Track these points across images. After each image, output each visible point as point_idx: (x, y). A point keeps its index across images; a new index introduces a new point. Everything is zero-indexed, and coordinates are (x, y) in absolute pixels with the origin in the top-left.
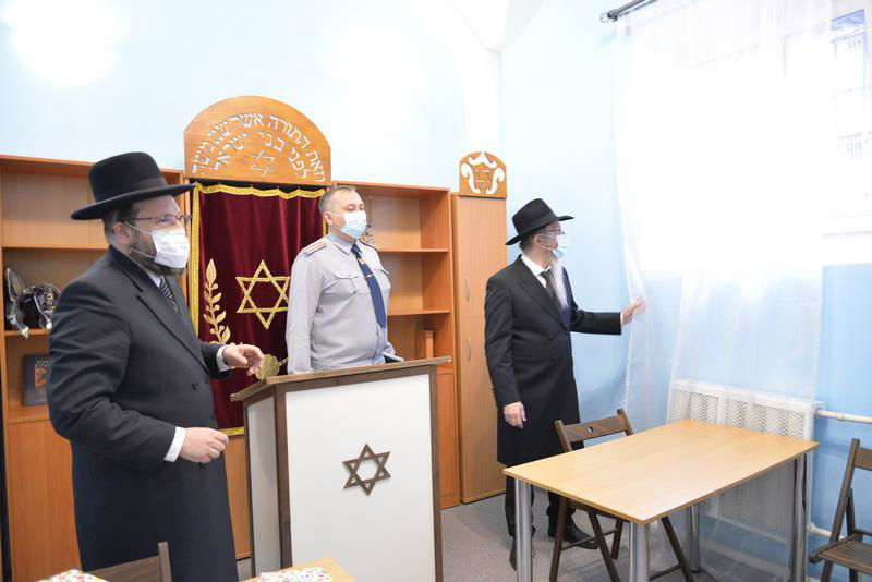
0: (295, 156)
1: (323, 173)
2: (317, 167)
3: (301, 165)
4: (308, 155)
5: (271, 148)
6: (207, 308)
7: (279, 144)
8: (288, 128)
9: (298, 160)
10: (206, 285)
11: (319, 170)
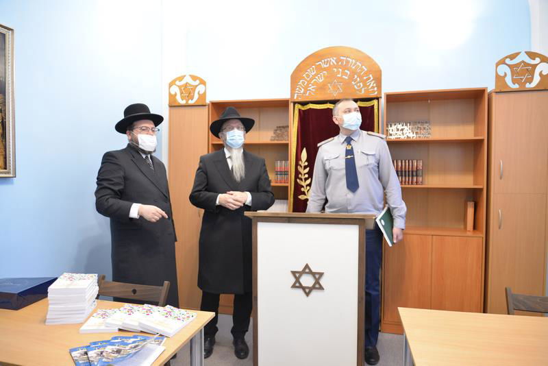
0: (356, 80)
1: (376, 89)
2: (371, 85)
3: (360, 86)
4: (365, 78)
5: (341, 78)
6: (300, 176)
7: (346, 74)
8: (352, 62)
9: (358, 83)
10: (300, 163)
11: (373, 87)
